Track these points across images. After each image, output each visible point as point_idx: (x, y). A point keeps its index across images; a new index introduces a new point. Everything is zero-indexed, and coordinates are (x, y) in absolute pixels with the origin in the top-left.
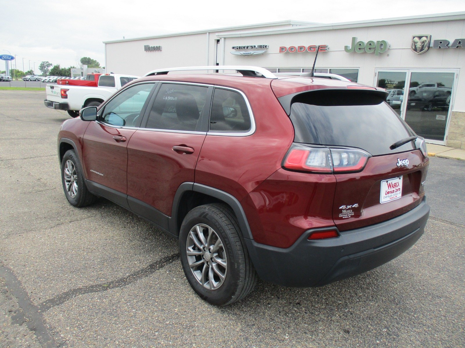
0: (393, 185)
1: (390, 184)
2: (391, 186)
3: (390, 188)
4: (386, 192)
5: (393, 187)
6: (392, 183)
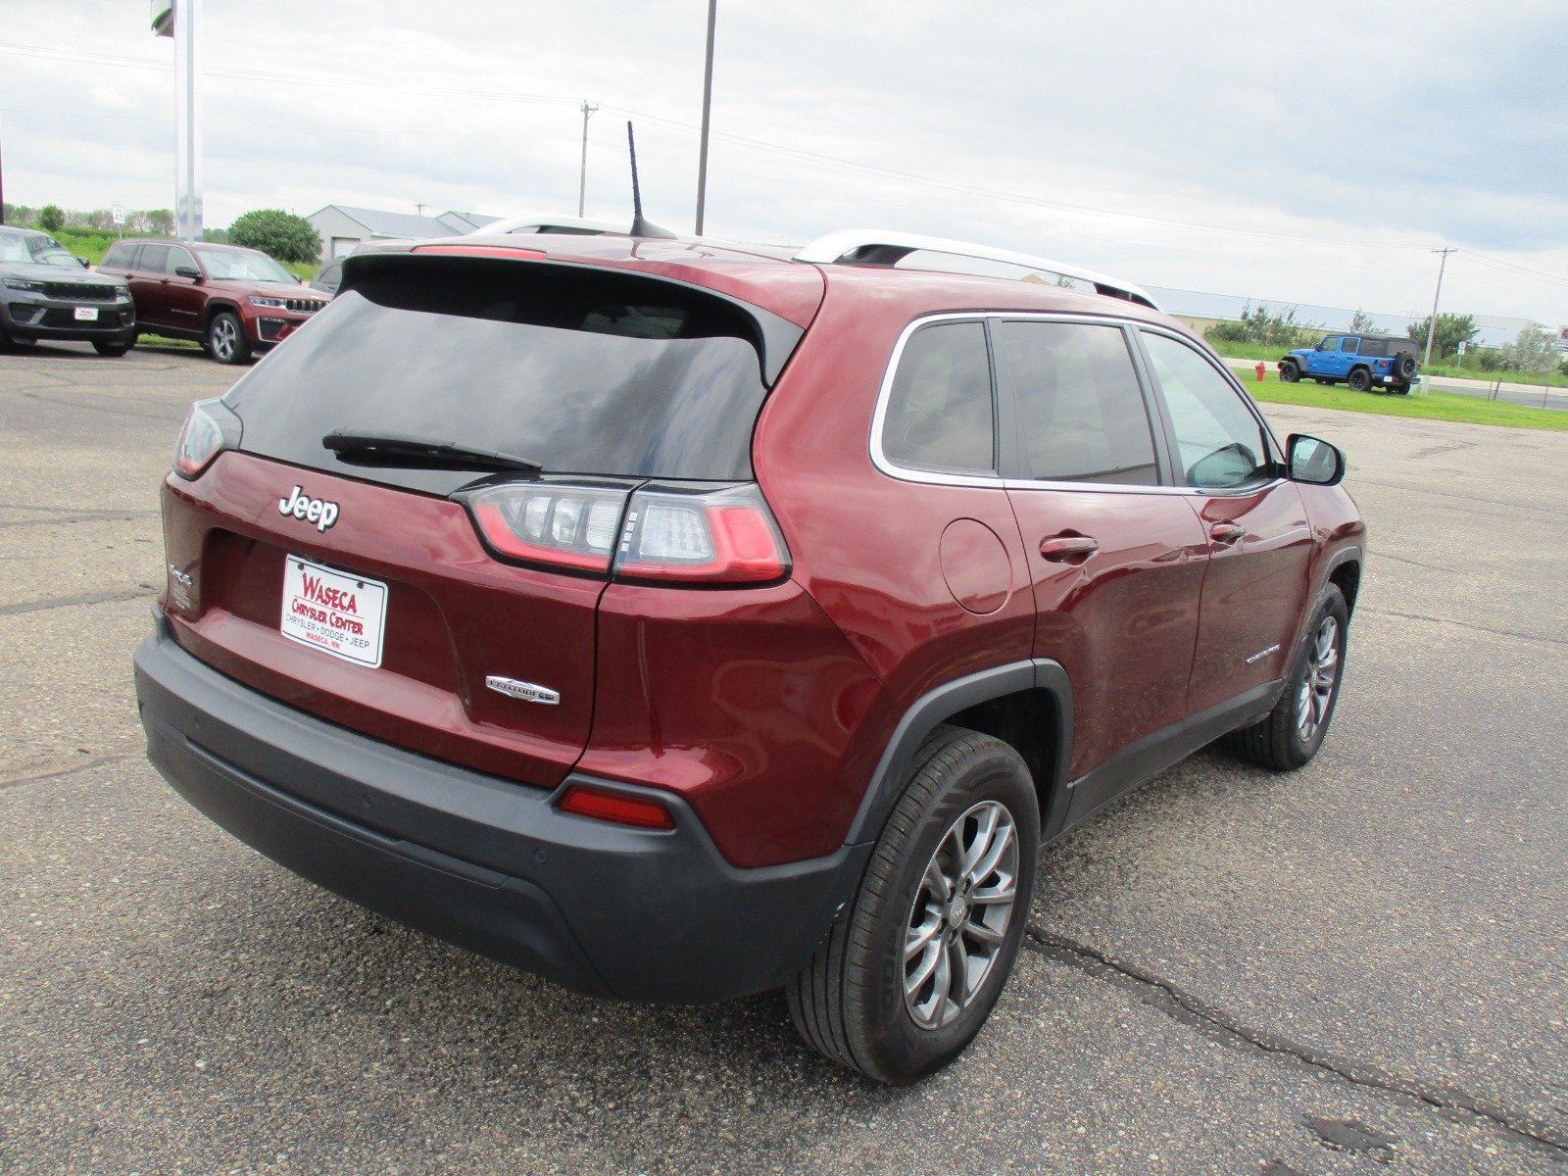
0: (321, 590)
1: (312, 579)
2: (313, 592)
3: (312, 597)
4: (296, 600)
5: (320, 596)
6: (318, 581)
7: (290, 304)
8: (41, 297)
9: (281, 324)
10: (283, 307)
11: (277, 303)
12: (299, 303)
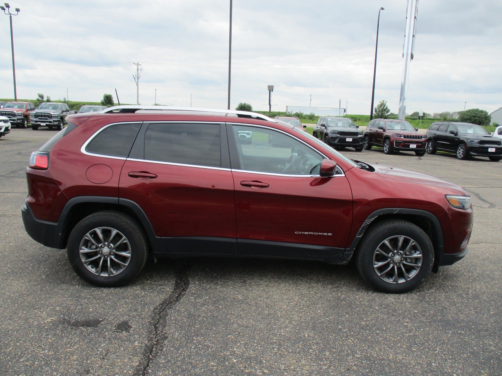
7: (405, 137)
8: (339, 135)
9: (401, 142)
10: (402, 137)
11: (401, 136)
12: (408, 136)
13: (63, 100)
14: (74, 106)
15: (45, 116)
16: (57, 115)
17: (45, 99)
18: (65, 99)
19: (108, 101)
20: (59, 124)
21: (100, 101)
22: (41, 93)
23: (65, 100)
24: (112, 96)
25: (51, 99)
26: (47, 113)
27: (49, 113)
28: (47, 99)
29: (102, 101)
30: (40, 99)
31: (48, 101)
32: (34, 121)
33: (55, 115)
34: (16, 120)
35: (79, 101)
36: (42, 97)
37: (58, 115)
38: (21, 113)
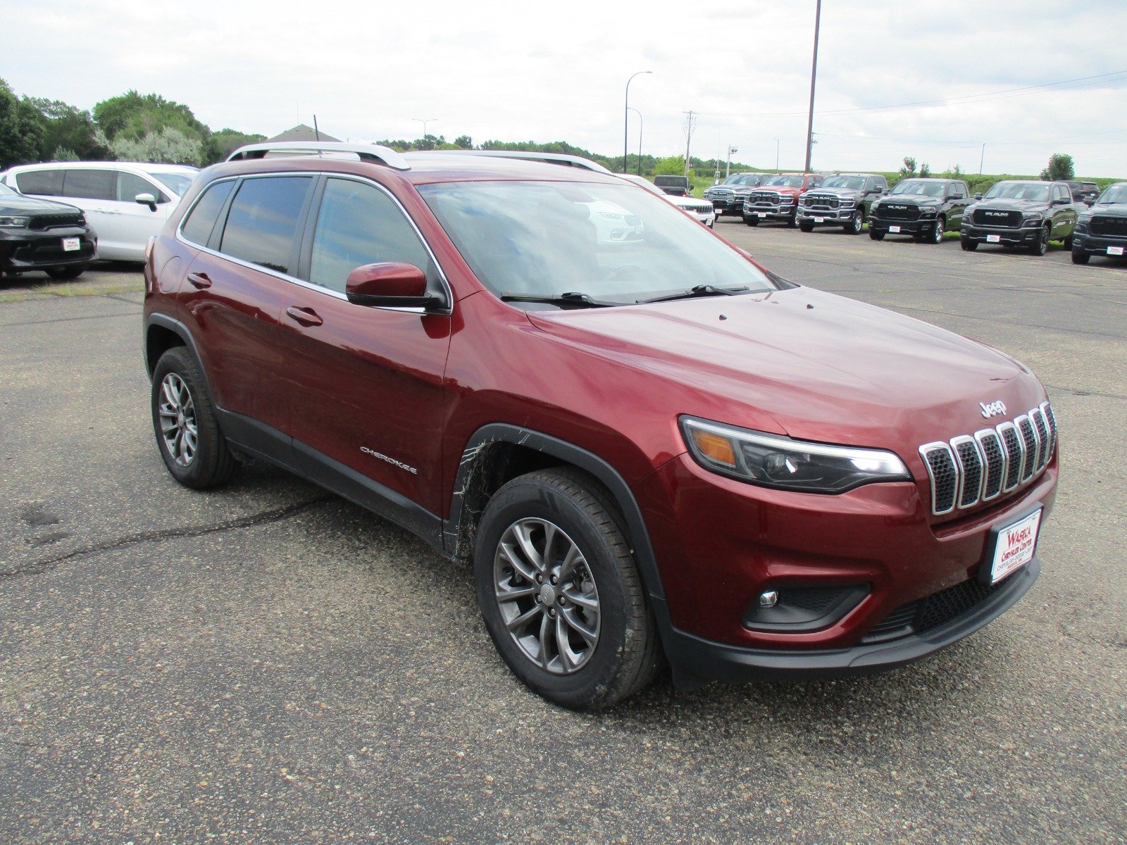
13: (953, 171)
14: (979, 185)
15: (825, 202)
16: (849, 200)
17: (918, 170)
18: (957, 169)
19: (1060, 169)
20: (851, 221)
21: (1038, 173)
22: (911, 156)
23: (958, 171)
24: (1073, 160)
25: (931, 171)
26: (830, 196)
27: (832, 196)
28: (921, 170)
29: (1045, 171)
30: (907, 170)
31: (924, 174)
32: (803, 213)
33: (846, 200)
34: (779, 210)
35: (991, 174)
36: (911, 164)
37: (852, 200)
38: (789, 197)
